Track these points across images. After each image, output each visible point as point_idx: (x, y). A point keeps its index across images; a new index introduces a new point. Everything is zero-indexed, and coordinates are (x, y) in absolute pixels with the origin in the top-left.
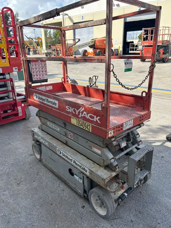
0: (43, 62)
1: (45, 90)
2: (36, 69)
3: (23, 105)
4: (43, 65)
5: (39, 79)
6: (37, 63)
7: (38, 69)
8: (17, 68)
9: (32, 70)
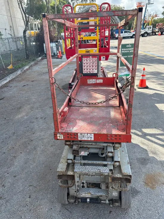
0: (94, 58)
1: (95, 82)
2: (87, 64)
4: (94, 61)
5: (89, 73)
6: (88, 58)
7: (88, 64)
8: (105, 57)
9: (83, 64)
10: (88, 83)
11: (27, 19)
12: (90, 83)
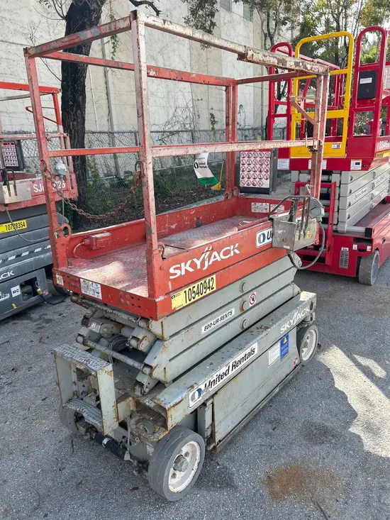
0: (264, 153)
1: (268, 211)
2: (249, 164)
3: (355, 247)
4: (264, 158)
5: (251, 186)
7: (252, 166)
8: (360, 161)
9: (241, 166)
10: (253, 211)
11: (281, 90)
12: (257, 211)
